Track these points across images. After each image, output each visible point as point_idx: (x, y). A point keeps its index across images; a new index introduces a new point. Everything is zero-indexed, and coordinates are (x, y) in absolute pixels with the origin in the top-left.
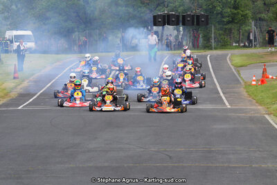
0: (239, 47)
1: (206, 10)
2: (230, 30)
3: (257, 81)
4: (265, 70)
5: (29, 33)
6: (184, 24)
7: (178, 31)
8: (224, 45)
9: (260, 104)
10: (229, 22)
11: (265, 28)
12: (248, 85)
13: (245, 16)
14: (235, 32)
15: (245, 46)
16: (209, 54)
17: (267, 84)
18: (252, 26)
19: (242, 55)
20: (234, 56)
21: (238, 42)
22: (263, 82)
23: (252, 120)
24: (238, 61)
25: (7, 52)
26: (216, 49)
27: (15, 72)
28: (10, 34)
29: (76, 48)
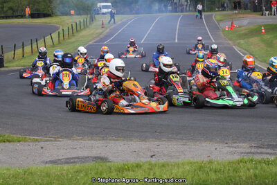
0: (219, 11)
3: (228, 28)
4: (232, 23)
5: (109, 4)
8: (211, 9)
9: (230, 39)
12: (224, 30)
15: (222, 10)
17: (234, 30)
19: (221, 15)
20: (217, 15)
21: (218, 8)
22: (231, 29)
24: (218, 17)
25: (98, 14)
26: (207, 11)
27: (103, 24)
28: (100, 5)
29: (134, 12)
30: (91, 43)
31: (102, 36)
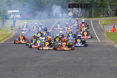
0: (104, 17)
1: (90, 2)
2: (100, 10)
3: (111, 31)
4: (114, 26)
5: (18, 11)
6: (81, 7)
7: (79, 10)
8: (97, 16)
9: (112, 40)
10: (99, 7)
11: (114, 9)
12: (107, 32)
13: (106, 4)
14: (102, 10)
15: (106, 16)
16: (91, 20)
17: (115, 32)
18: (109, 8)
19: (105, 20)
20: (102, 21)
21: (103, 15)
22: (113, 31)
23: (109, 46)
24: (103, 22)
26: (94, 17)
27: (12, 27)
28: (10, 12)
29: (37, 17)
30: (3, 42)
31: (11, 37)
